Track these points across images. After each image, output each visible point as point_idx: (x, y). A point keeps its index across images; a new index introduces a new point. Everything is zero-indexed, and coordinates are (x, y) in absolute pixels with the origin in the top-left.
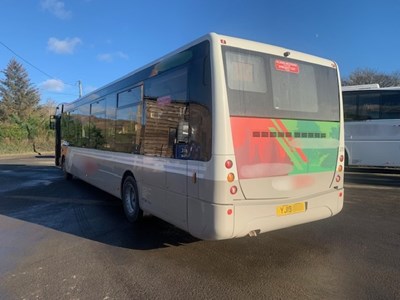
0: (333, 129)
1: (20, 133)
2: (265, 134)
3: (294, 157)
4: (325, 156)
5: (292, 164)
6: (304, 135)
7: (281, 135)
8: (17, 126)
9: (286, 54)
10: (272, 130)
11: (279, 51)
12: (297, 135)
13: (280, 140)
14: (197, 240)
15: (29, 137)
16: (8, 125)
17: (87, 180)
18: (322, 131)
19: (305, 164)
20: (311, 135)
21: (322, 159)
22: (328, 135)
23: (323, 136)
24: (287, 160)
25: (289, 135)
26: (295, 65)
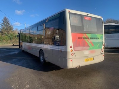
0: (101, 36)
1: (8, 38)
2: (81, 38)
3: (90, 45)
4: (99, 44)
5: (89, 47)
6: (93, 38)
7: (86, 38)
8: (7, 36)
9: (87, 15)
10: (83, 37)
11: (85, 14)
12: (91, 38)
13: (86, 40)
14: (62, 69)
15: (10, 40)
16: (4, 36)
17: (29, 52)
18: (98, 37)
19: (93, 47)
20: (95, 38)
21: (98, 45)
22: (100, 38)
23: (98, 38)
24: (88, 46)
25: (88, 38)
26: (90, 18)
